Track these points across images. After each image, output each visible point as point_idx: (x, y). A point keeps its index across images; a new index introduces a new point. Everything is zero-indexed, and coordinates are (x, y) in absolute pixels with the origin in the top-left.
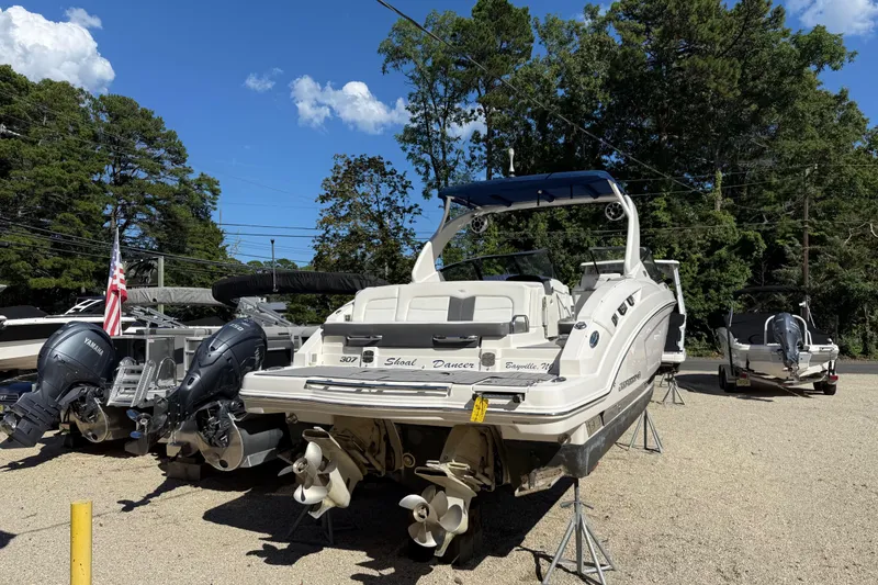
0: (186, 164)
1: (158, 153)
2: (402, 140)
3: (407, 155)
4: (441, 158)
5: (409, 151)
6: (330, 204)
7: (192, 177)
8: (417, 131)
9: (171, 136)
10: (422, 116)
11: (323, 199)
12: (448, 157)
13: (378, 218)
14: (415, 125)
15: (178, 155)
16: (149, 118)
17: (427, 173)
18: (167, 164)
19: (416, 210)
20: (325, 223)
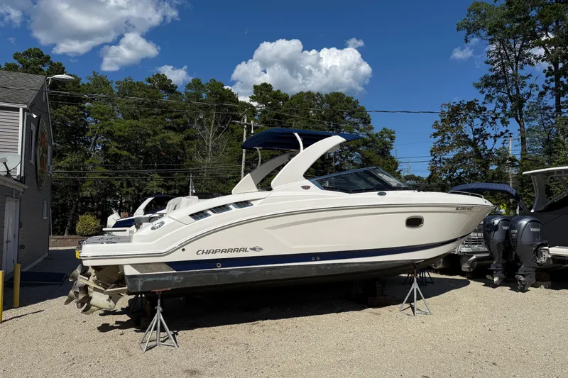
0: (371, 124)
1: (356, 120)
2: (479, 87)
3: (484, 96)
4: (515, 91)
5: (487, 93)
6: (439, 138)
7: (371, 132)
8: (496, 77)
9: (362, 109)
10: (499, 65)
11: (435, 135)
12: (521, 92)
13: (473, 144)
14: (494, 73)
15: (366, 121)
16: (351, 101)
17: (505, 106)
18: (361, 126)
19: (507, 134)
20: (434, 152)
